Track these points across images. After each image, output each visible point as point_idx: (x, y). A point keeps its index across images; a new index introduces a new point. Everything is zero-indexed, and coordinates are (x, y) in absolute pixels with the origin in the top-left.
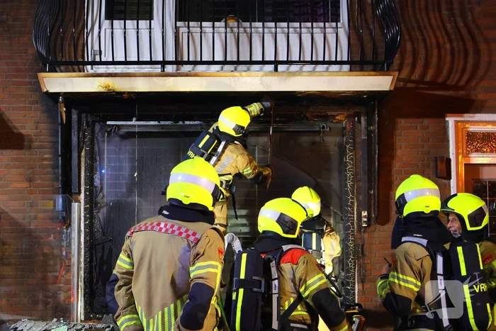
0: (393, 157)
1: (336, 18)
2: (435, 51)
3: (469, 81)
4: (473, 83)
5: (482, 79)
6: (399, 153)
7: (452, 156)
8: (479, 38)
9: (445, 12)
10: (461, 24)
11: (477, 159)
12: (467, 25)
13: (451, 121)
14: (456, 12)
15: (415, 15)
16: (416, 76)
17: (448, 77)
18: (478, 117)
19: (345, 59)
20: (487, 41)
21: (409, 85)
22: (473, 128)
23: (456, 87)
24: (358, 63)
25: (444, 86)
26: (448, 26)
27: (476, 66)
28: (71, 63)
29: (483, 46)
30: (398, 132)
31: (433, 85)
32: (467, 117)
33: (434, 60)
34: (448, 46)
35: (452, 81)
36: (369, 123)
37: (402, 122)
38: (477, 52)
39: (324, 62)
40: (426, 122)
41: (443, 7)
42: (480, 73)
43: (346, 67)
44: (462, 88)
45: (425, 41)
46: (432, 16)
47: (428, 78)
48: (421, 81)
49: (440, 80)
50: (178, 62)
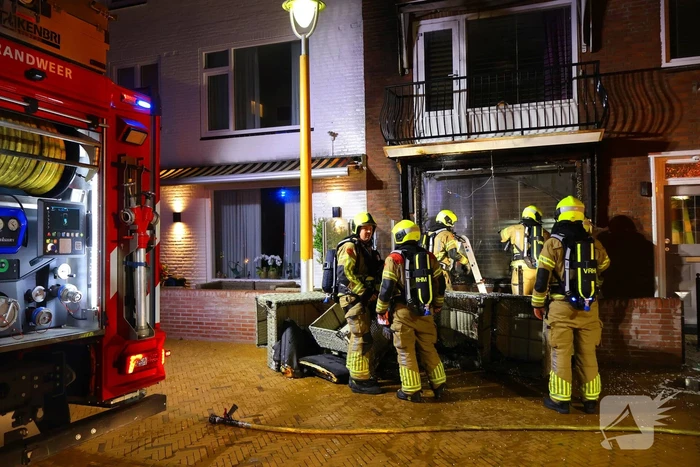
0: (610, 184)
1: (570, 96)
2: (640, 111)
3: (666, 129)
4: (669, 131)
5: (676, 127)
6: (614, 181)
7: (653, 181)
8: (674, 100)
9: (647, 85)
10: (659, 91)
11: (672, 181)
12: (664, 92)
13: (652, 157)
14: (656, 83)
15: (625, 89)
16: (626, 129)
17: (650, 127)
18: (672, 153)
19: (576, 122)
20: (679, 100)
21: (621, 136)
22: (670, 162)
23: (656, 135)
24: (584, 125)
25: (647, 134)
26: (650, 93)
27: (672, 118)
28: (408, 139)
29: (676, 106)
30: (613, 167)
31: (639, 134)
32: (664, 154)
33: (640, 117)
34: (650, 107)
35: (653, 130)
36: (592, 162)
37: (616, 161)
38: (672, 109)
39: (562, 126)
40: (634, 159)
41: (646, 81)
42: (674, 123)
43: (577, 128)
44: (660, 135)
45: (632, 105)
46: (637, 88)
47: (635, 129)
48: (630, 132)
49: (644, 130)
50: (469, 134)
